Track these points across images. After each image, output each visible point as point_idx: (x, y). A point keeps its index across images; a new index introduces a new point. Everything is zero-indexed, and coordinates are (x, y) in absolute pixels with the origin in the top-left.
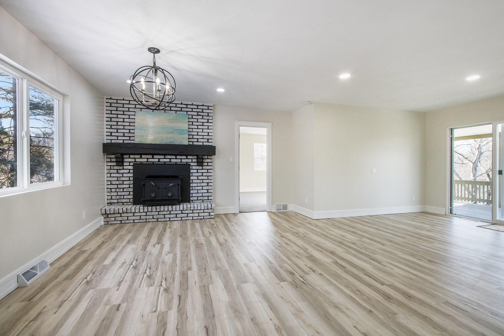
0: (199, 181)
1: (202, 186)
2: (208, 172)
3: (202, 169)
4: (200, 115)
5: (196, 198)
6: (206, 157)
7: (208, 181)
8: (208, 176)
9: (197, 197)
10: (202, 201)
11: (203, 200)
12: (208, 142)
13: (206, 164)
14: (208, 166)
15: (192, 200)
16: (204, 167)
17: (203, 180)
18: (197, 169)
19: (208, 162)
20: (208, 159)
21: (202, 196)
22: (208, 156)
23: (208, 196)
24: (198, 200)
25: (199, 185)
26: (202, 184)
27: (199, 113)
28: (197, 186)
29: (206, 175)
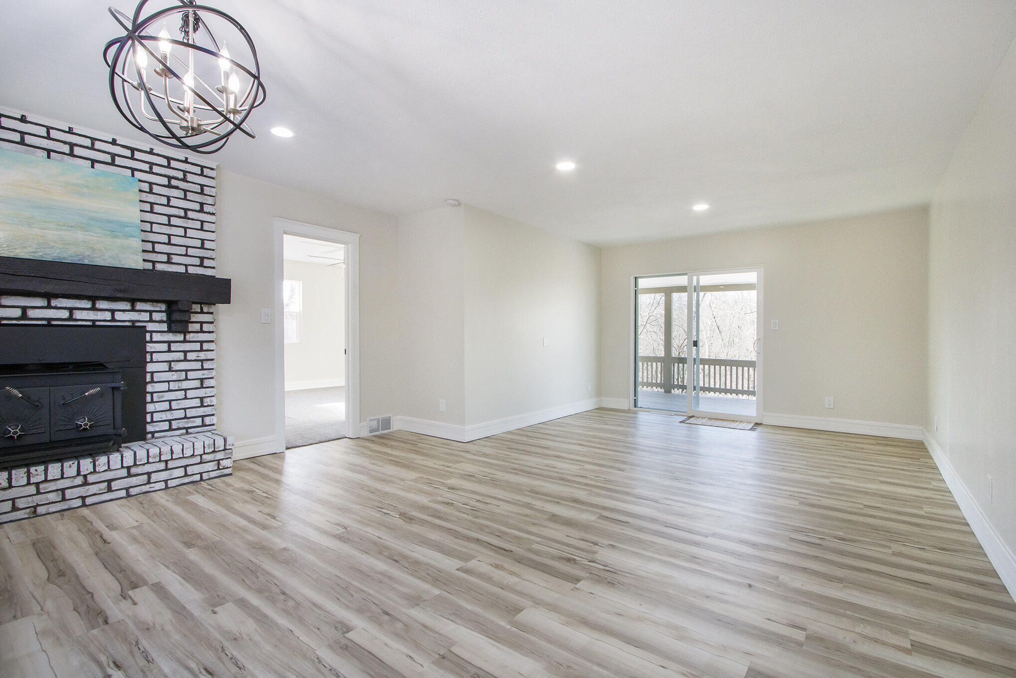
0: (175, 376)
1: (186, 390)
2: (202, 350)
3: (185, 341)
4: (177, 188)
5: (166, 426)
6: (197, 308)
7: (203, 375)
8: (202, 361)
9: (170, 421)
10: (184, 431)
11: (187, 428)
12: (201, 265)
13: (197, 327)
14: (202, 331)
15: (153, 433)
16: (190, 337)
17: (186, 371)
18: (169, 343)
19: (202, 323)
20: (202, 312)
21: (186, 417)
22: (201, 304)
23: (203, 417)
24: (170, 429)
25: (173, 386)
26: (185, 385)
27: (174, 182)
28: (169, 391)
29: (197, 358)
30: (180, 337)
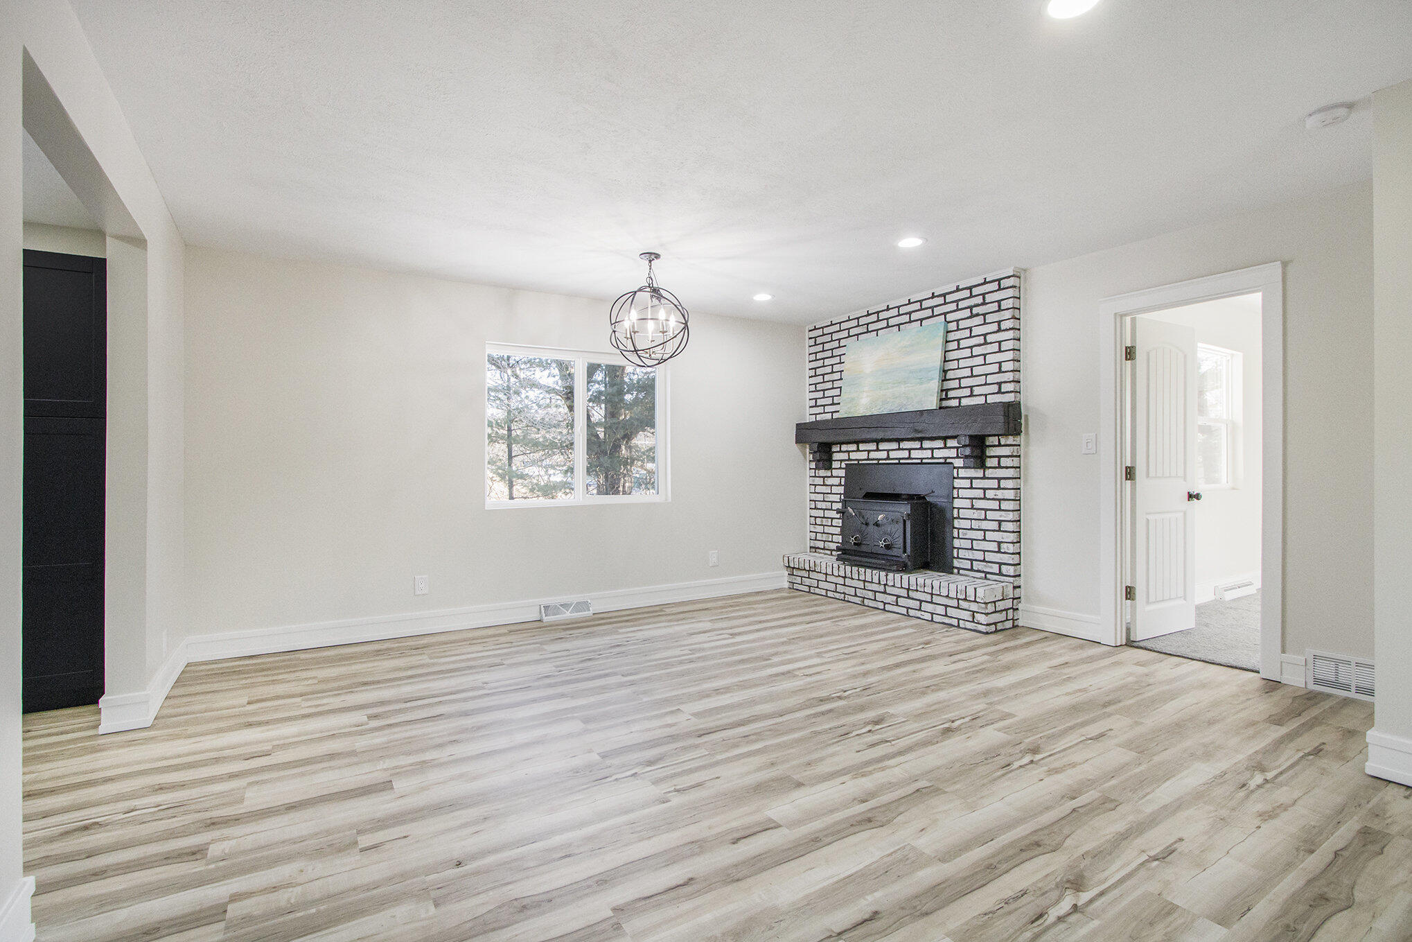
0: (976, 514)
1: (985, 531)
2: (999, 488)
3: (984, 478)
4: (977, 315)
5: (967, 565)
6: (994, 440)
7: (1001, 516)
8: (1000, 500)
9: (972, 560)
10: (983, 575)
11: (986, 573)
12: (999, 392)
13: (994, 462)
14: (999, 467)
15: (959, 569)
16: (989, 473)
17: (986, 510)
18: (971, 479)
19: (999, 457)
20: (1000, 445)
21: (984, 561)
22: (998, 435)
23: (1000, 564)
24: (972, 569)
25: (975, 524)
26: (985, 525)
27: (975, 311)
28: (971, 529)
29: (995, 497)
30: (980, 473)
